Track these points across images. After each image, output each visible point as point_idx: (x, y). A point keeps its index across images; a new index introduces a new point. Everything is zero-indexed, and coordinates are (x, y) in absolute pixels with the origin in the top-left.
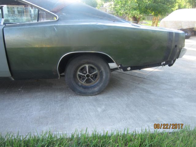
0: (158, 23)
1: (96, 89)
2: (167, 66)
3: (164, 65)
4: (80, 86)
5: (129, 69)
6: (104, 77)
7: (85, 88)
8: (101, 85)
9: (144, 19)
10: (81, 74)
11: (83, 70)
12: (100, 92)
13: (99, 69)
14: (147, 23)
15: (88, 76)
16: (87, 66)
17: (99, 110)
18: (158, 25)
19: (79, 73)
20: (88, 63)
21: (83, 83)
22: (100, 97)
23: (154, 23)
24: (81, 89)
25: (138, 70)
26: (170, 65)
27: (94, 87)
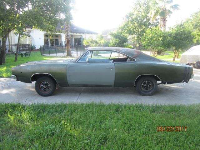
0: (179, 55)
1: (150, 93)
2: (185, 83)
3: (184, 82)
4: (143, 91)
5: (166, 83)
6: (155, 87)
7: (145, 92)
8: (153, 91)
9: (165, 51)
10: (144, 85)
11: (145, 83)
12: (152, 94)
13: (152, 83)
14: (169, 54)
15: (147, 86)
16: (147, 81)
17: (154, 100)
18: (179, 57)
19: (143, 85)
20: (147, 80)
21: (144, 89)
22: (152, 97)
23: (176, 55)
24: (143, 92)
25: (171, 84)
26: (187, 82)
27: (149, 91)
